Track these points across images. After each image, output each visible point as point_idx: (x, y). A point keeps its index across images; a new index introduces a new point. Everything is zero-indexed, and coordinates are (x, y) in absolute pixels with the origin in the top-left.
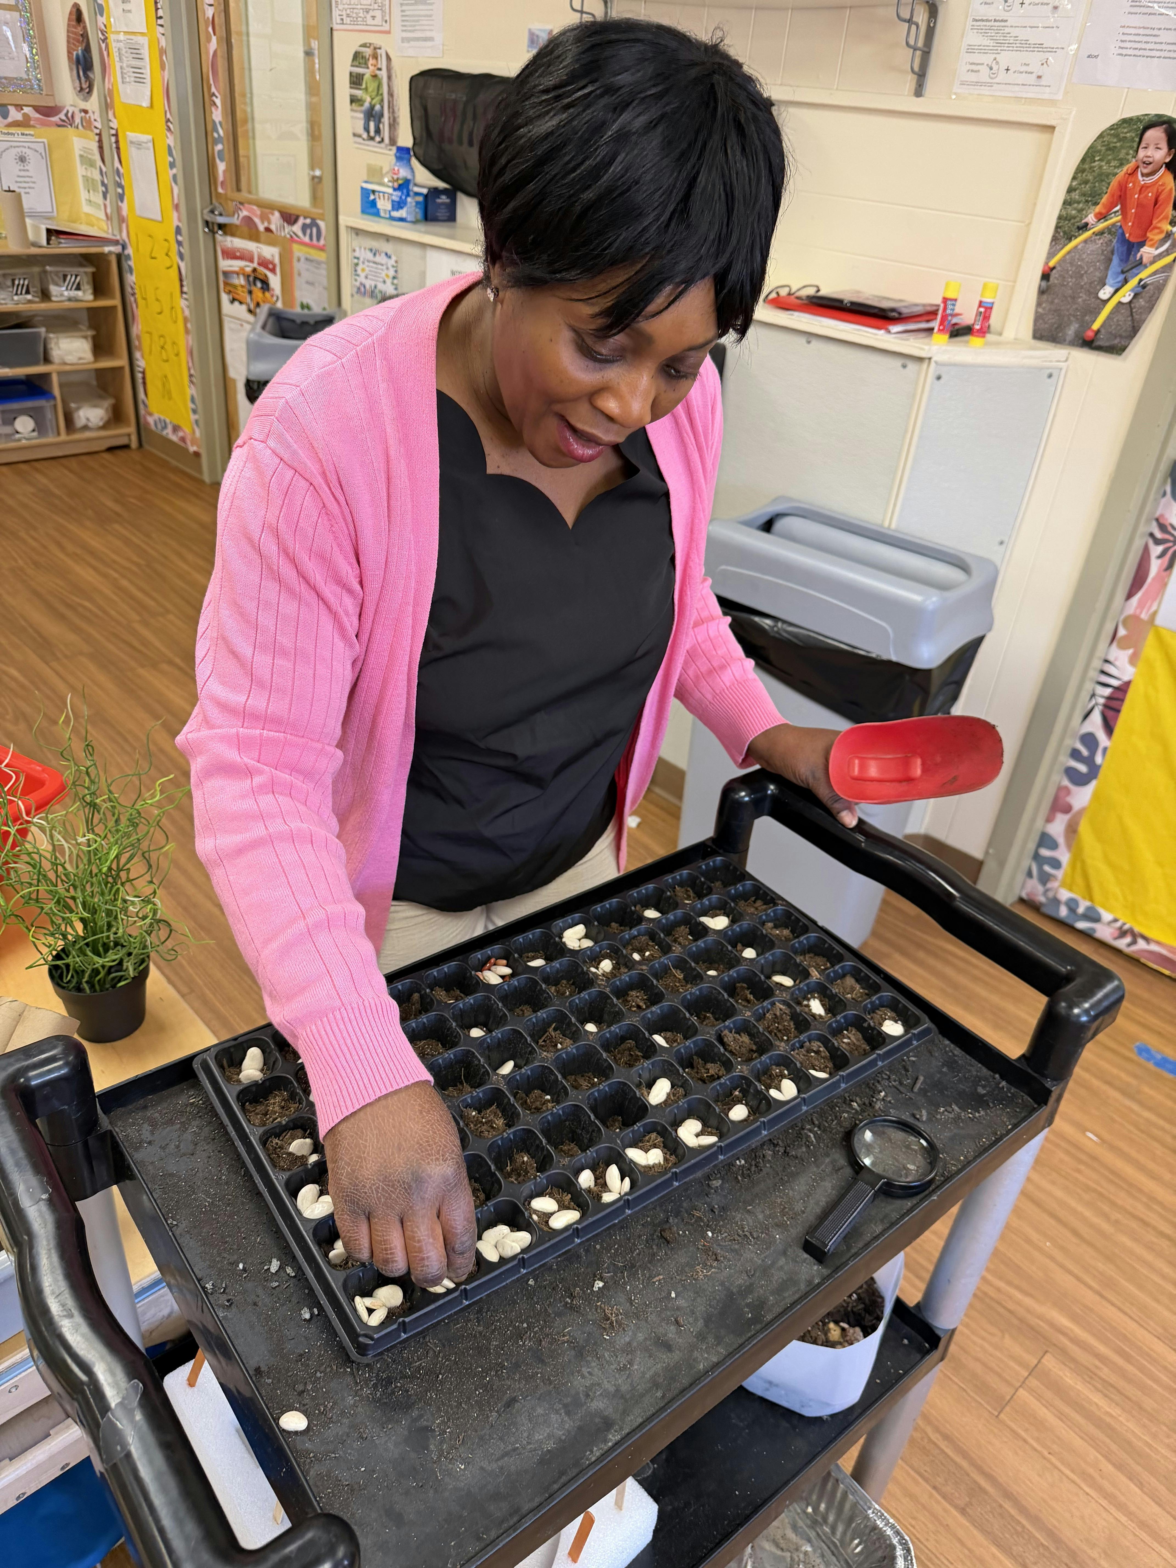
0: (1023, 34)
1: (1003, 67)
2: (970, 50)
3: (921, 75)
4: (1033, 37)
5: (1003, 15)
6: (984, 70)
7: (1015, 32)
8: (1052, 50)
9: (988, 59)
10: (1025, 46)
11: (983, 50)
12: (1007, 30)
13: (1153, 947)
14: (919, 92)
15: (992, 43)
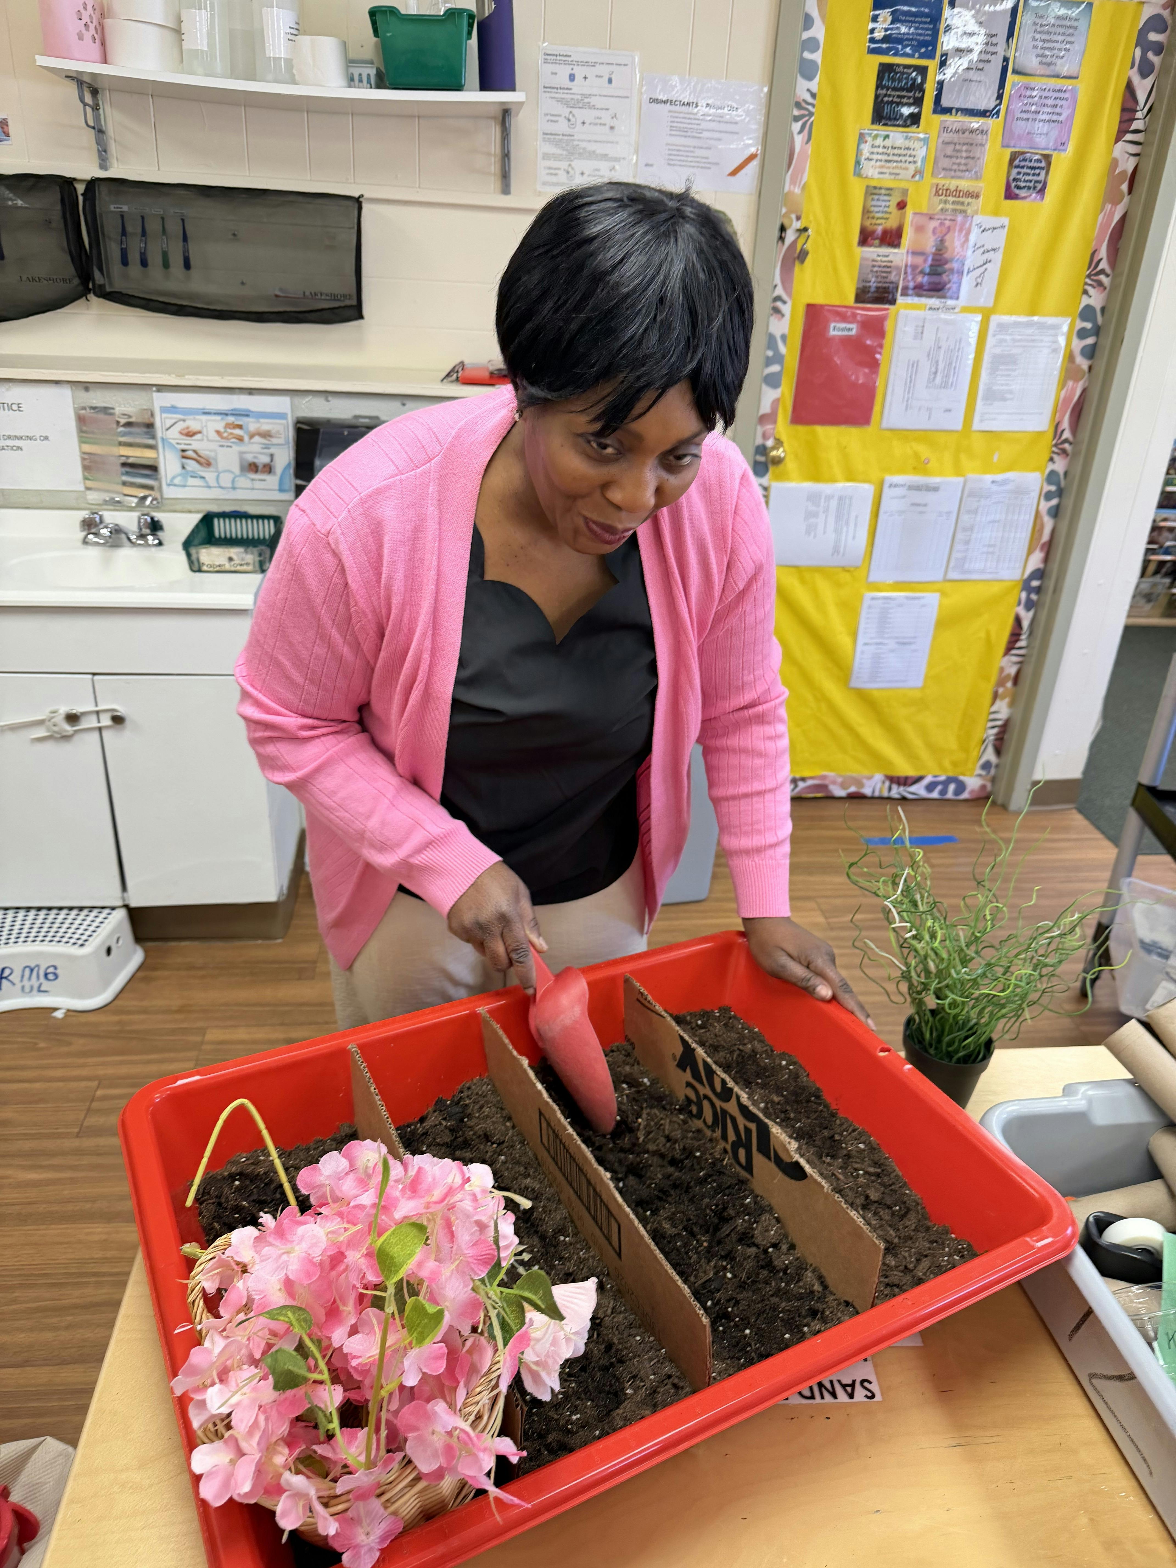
0: (591, 147)
1: (578, 172)
2: (546, 157)
3: (505, 175)
4: (600, 149)
5: (568, 131)
6: (562, 173)
7: (583, 145)
8: (617, 160)
9: (564, 165)
10: (592, 155)
11: (556, 157)
12: (576, 143)
13: (810, 782)
14: (506, 190)
15: (565, 153)
